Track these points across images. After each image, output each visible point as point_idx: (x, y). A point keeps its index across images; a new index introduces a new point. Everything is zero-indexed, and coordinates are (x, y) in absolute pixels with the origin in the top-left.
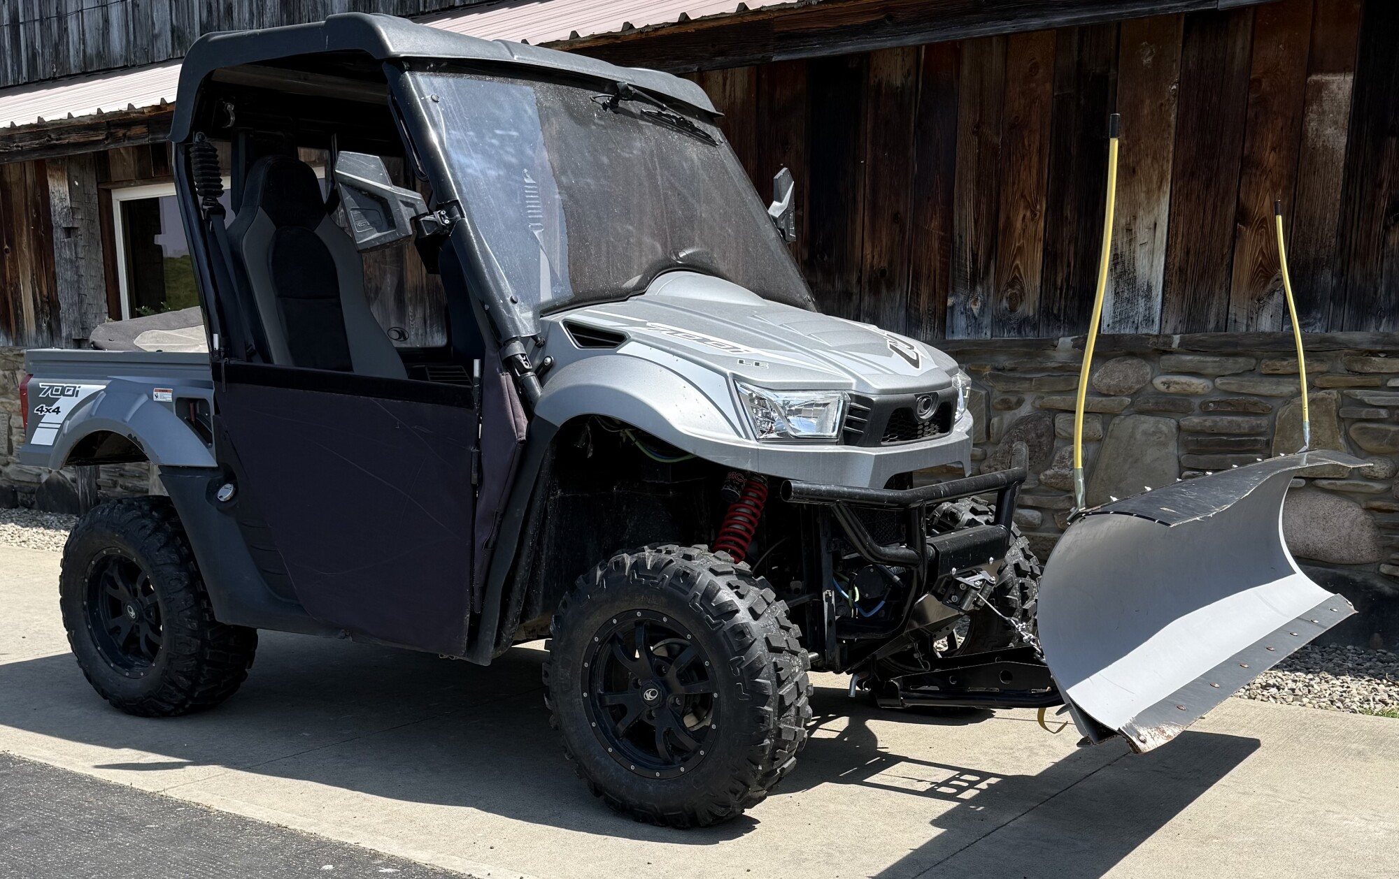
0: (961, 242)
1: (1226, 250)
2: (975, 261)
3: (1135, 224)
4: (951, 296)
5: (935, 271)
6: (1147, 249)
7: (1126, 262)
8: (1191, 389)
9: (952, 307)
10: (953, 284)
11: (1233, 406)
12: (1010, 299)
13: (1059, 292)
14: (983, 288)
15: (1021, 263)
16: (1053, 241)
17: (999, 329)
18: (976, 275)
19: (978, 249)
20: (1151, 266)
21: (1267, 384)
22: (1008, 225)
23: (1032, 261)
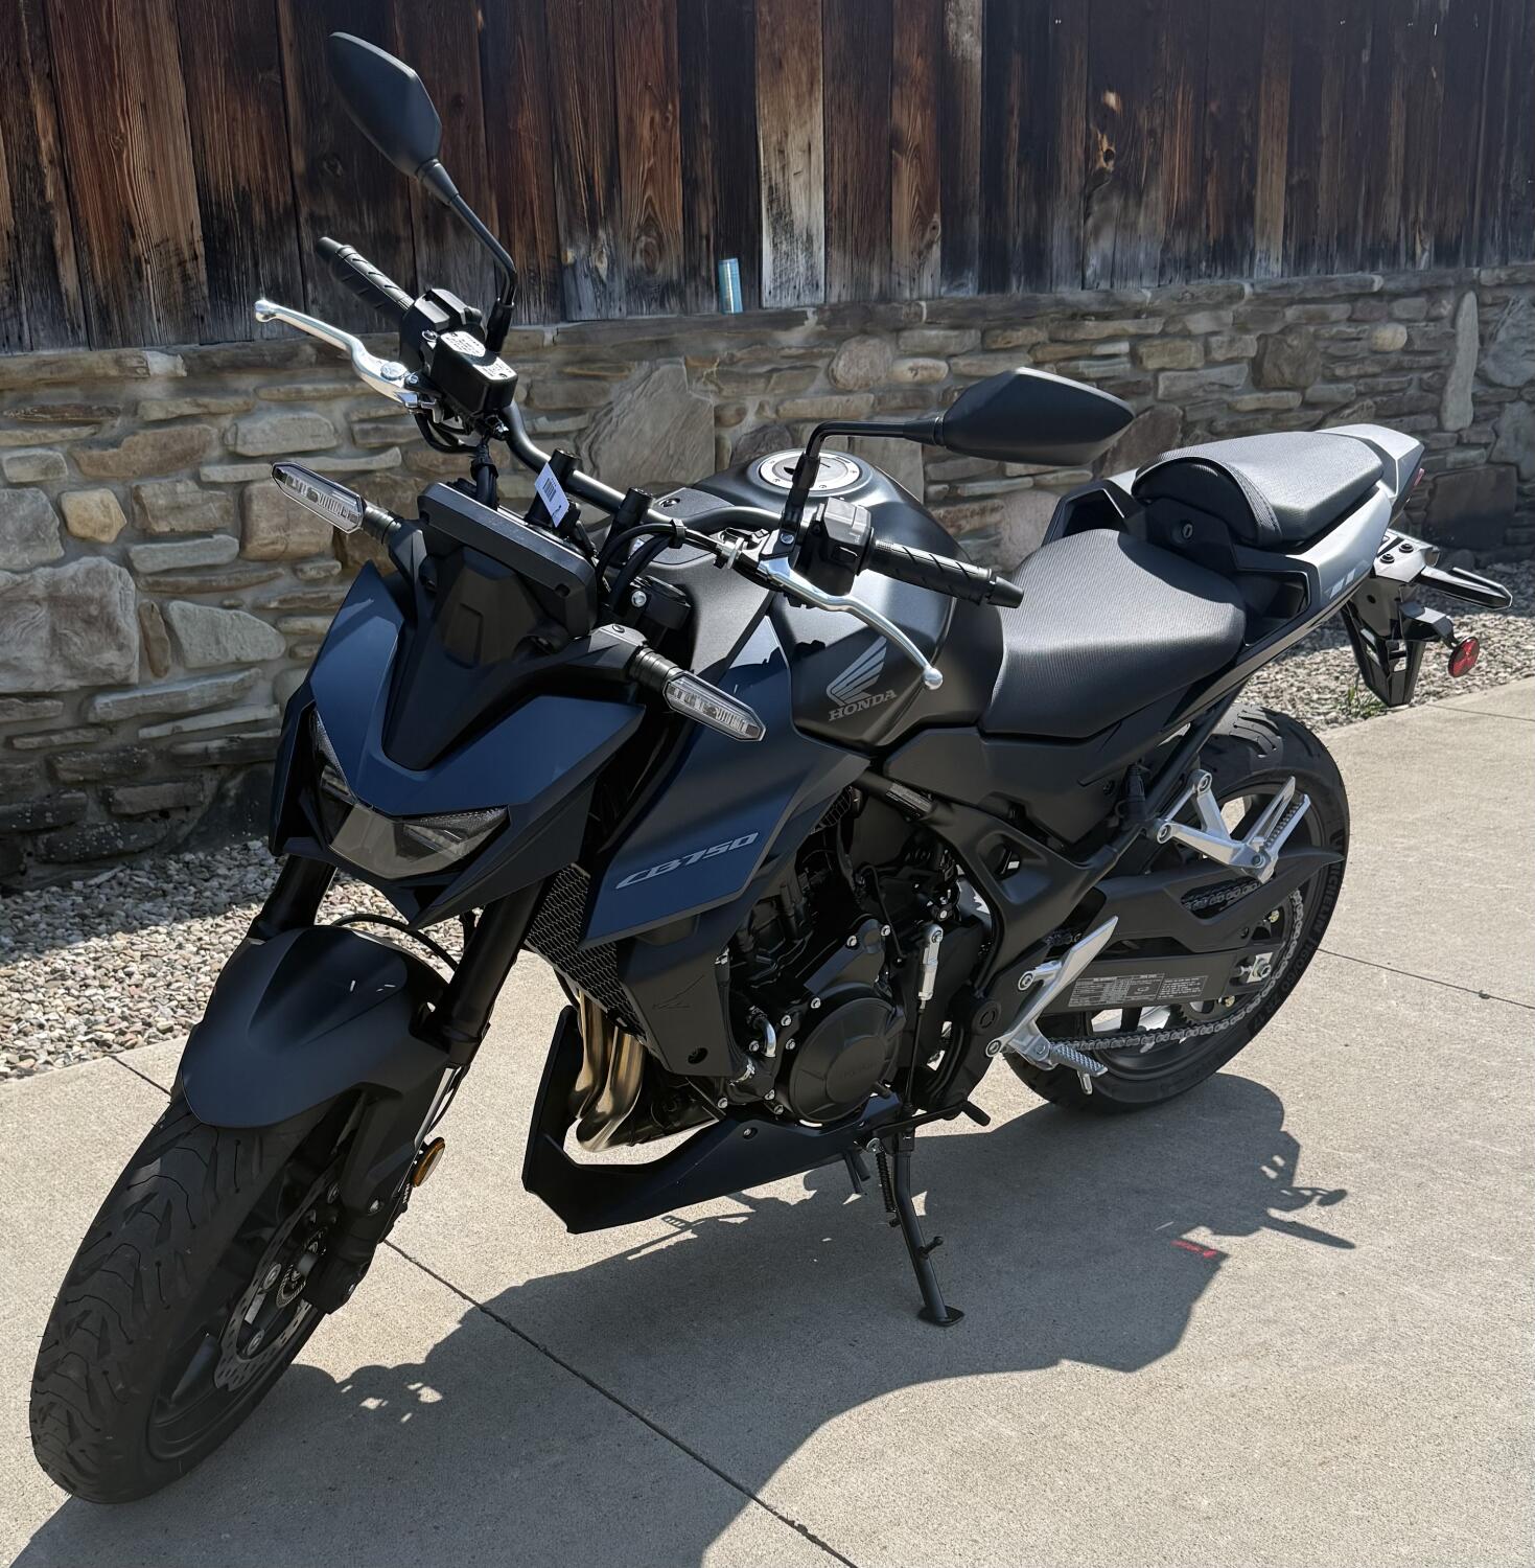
0: (569, 155)
1: (883, 185)
2: (591, 187)
3: (786, 143)
4: (571, 246)
5: (531, 203)
6: (803, 181)
7: (782, 199)
9: (574, 266)
12: (646, 252)
13: (704, 242)
14: (608, 235)
15: (654, 195)
16: (692, 163)
17: (635, 301)
18: (596, 211)
19: (594, 169)
20: (810, 206)
21: (1003, 362)
22: (632, 132)
23: (670, 194)
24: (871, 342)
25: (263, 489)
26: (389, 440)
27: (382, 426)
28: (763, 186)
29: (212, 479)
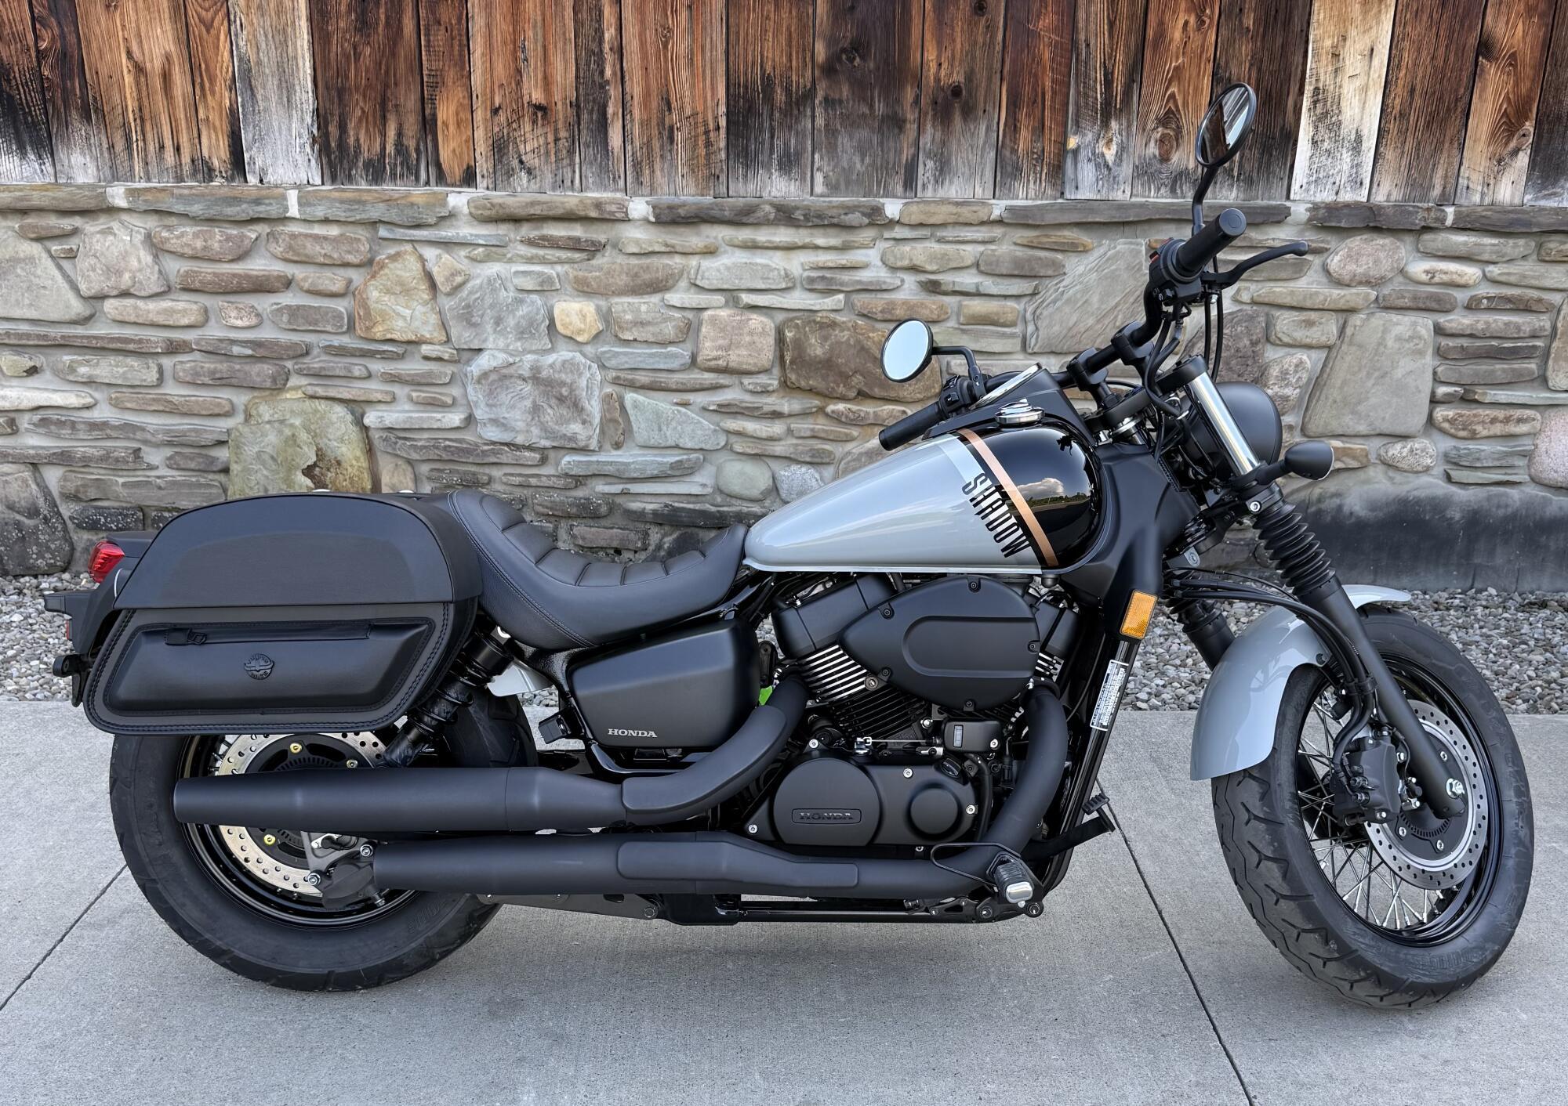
0: (1088, 53)
1: (1462, 91)
2: (1108, 82)
3: (1344, 47)
4: (1075, 134)
5: (1044, 94)
6: (1358, 84)
7: (1330, 100)
9: (1076, 152)
10: (1076, 118)
11: (1514, 303)
12: (1161, 141)
14: (1121, 125)
15: (1179, 91)
16: (1227, 62)
17: (1142, 185)
18: (1110, 104)
19: (1114, 66)
20: (1363, 108)
21: (1554, 275)
22: (1161, 34)
23: (1196, 89)
24: (1381, 241)
25: (713, 316)
26: (834, 287)
27: (828, 274)
28: (1307, 87)
29: (671, 303)
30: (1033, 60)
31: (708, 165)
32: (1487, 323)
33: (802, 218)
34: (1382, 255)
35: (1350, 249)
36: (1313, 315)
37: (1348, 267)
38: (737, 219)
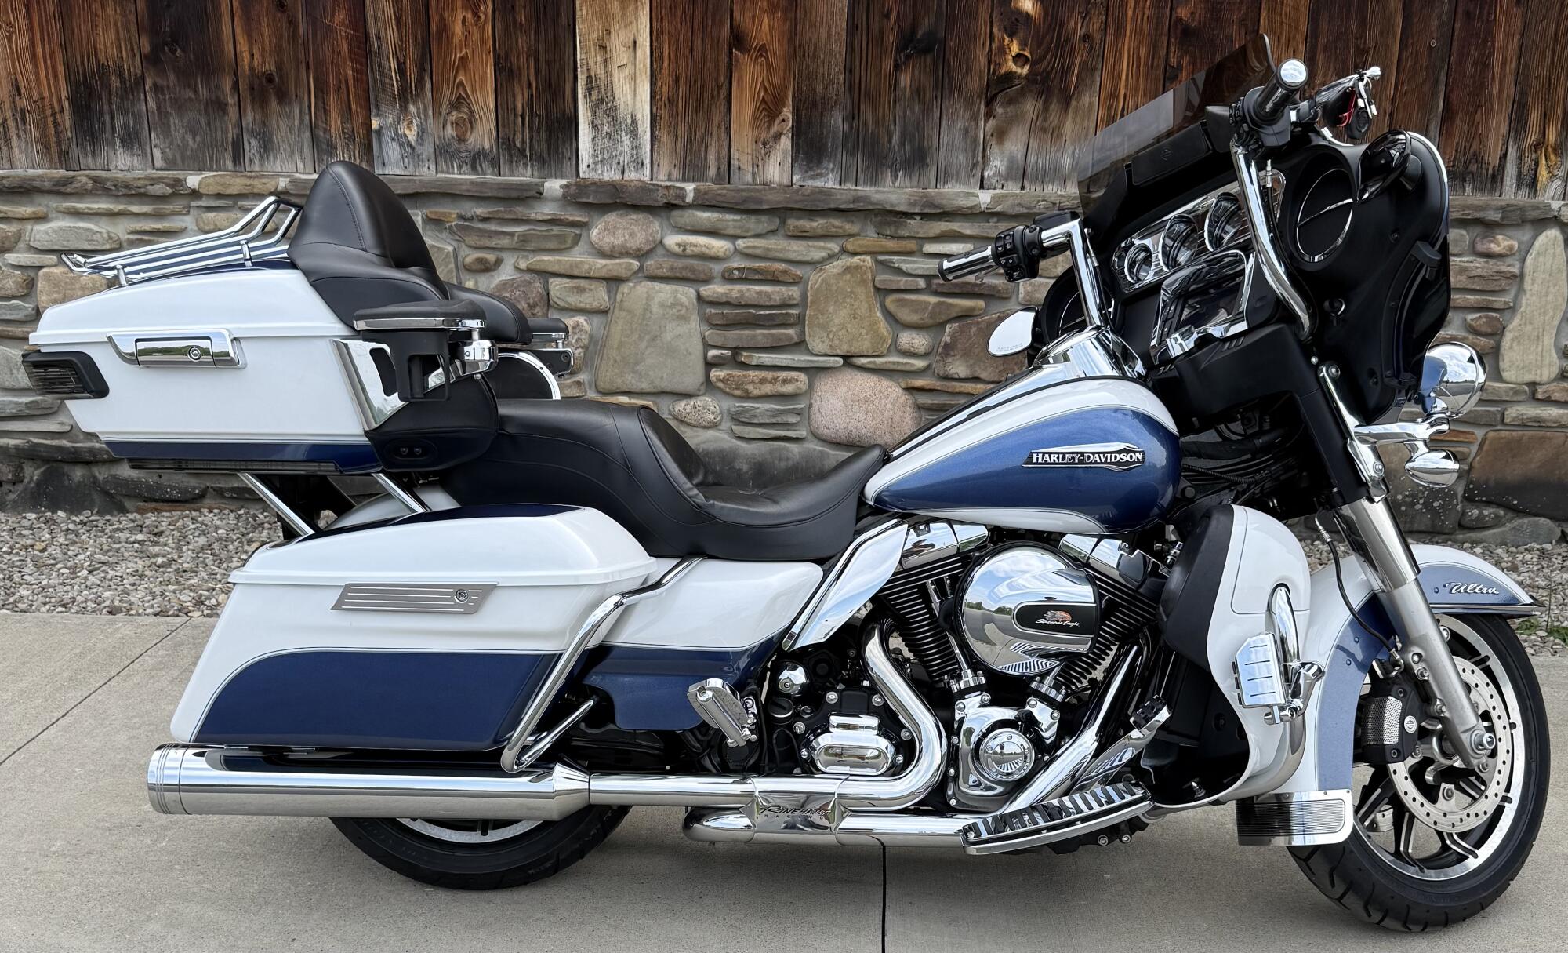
0: (380, 46)
1: (722, 79)
2: (402, 71)
3: (609, 41)
4: (377, 115)
5: (347, 82)
6: (627, 73)
7: (603, 87)
8: (712, 252)
9: (379, 132)
10: (376, 101)
11: (761, 274)
12: (457, 124)
13: (520, 119)
14: (418, 109)
15: (466, 79)
16: (507, 53)
17: (446, 162)
18: (406, 90)
19: (405, 57)
20: (635, 95)
21: (795, 248)
22: (444, 31)
23: (482, 79)
24: (634, 216)
25: (47, 273)
28: (579, 76)
29: (10, 262)
30: (333, 51)
31: (59, 143)
32: (739, 291)
33: (113, 188)
34: (636, 229)
35: (607, 223)
36: (583, 283)
37: (606, 239)
38: (55, 188)
